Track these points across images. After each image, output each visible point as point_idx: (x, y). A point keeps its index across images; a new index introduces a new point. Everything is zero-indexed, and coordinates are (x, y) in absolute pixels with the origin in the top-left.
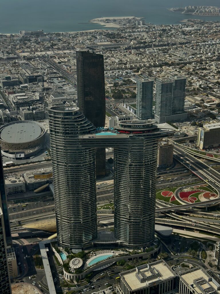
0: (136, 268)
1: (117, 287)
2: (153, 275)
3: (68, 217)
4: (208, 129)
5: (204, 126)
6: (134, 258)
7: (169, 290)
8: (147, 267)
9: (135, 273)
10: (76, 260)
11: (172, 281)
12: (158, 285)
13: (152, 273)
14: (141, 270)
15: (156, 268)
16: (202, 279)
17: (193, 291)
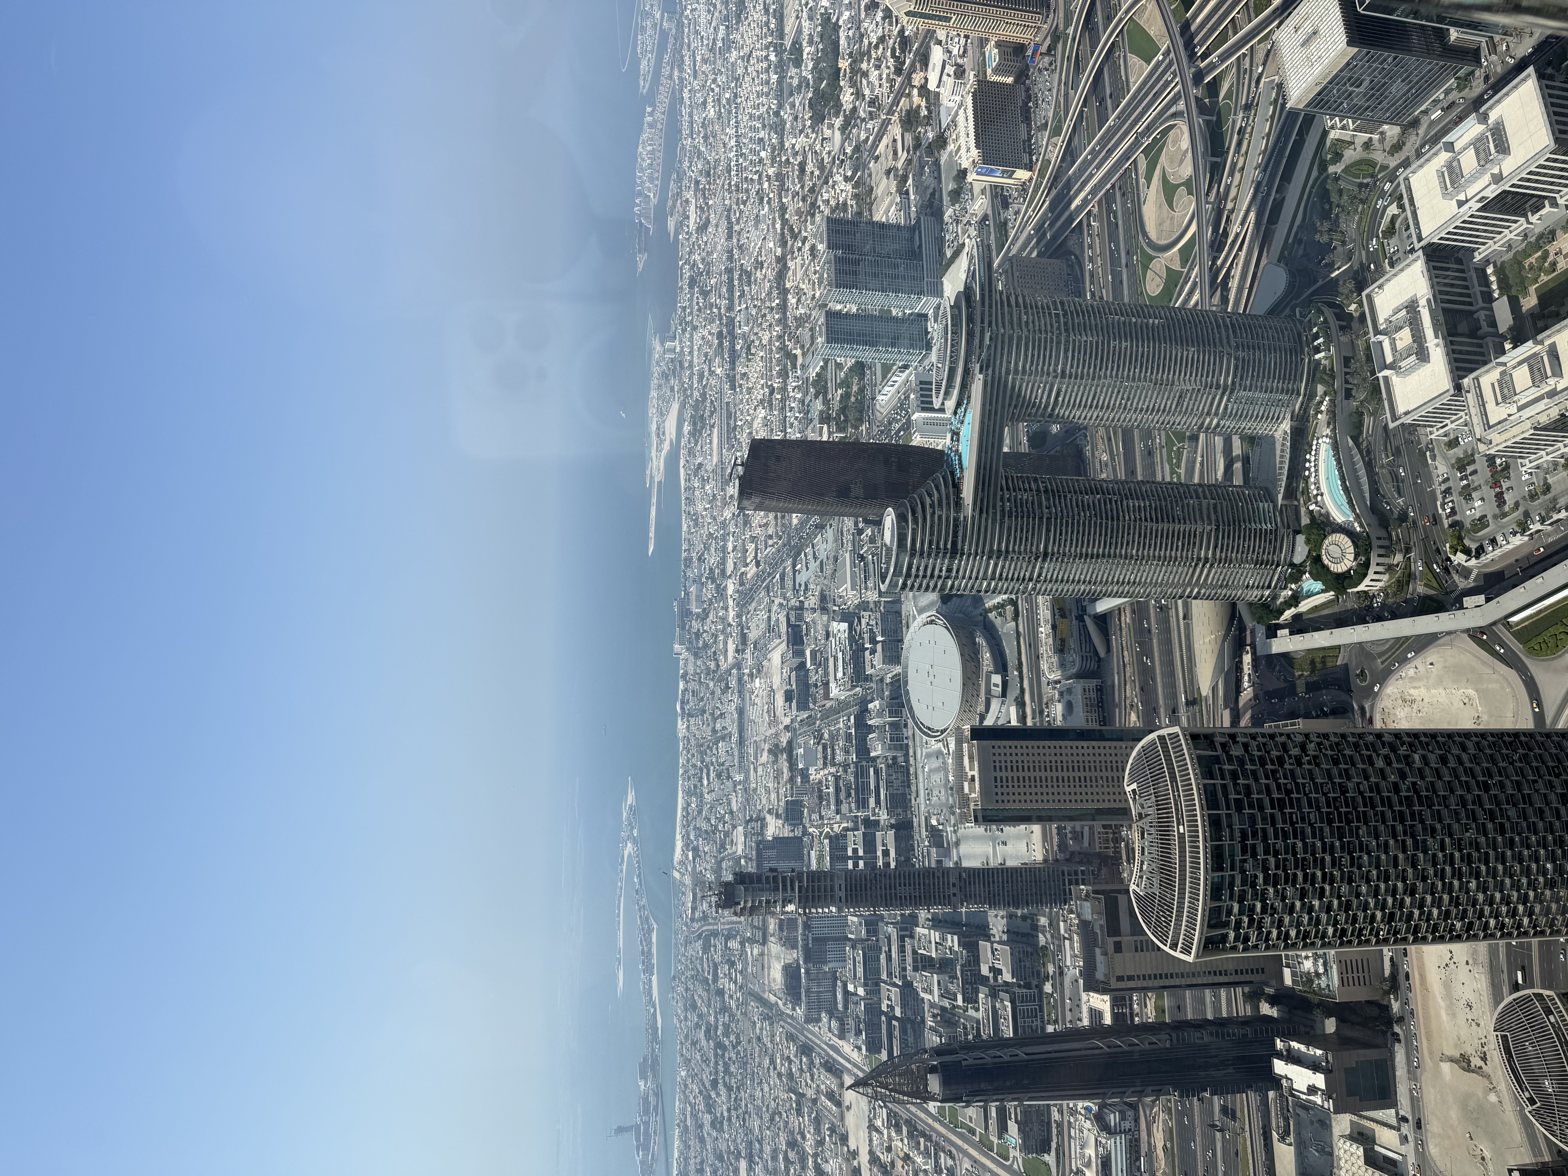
0: (1380, 375)
1: (1433, 437)
2: (1411, 324)
3: (1196, 565)
4: (975, 153)
5: (965, 164)
6: (1347, 382)
7: (1465, 279)
8: (1381, 342)
9: (1395, 380)
10: (1328, 552)
11: (1435, 268)
12: (1444, 309)
13: (1401, 328)
14: (1389, 359)
15: (1386, 316)
16: (1443, 173)
17: (1480, 201)
